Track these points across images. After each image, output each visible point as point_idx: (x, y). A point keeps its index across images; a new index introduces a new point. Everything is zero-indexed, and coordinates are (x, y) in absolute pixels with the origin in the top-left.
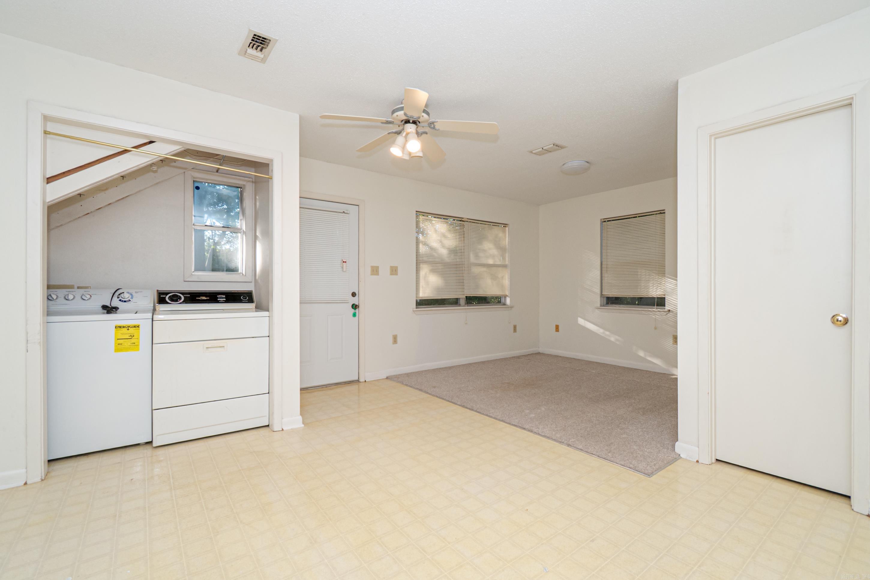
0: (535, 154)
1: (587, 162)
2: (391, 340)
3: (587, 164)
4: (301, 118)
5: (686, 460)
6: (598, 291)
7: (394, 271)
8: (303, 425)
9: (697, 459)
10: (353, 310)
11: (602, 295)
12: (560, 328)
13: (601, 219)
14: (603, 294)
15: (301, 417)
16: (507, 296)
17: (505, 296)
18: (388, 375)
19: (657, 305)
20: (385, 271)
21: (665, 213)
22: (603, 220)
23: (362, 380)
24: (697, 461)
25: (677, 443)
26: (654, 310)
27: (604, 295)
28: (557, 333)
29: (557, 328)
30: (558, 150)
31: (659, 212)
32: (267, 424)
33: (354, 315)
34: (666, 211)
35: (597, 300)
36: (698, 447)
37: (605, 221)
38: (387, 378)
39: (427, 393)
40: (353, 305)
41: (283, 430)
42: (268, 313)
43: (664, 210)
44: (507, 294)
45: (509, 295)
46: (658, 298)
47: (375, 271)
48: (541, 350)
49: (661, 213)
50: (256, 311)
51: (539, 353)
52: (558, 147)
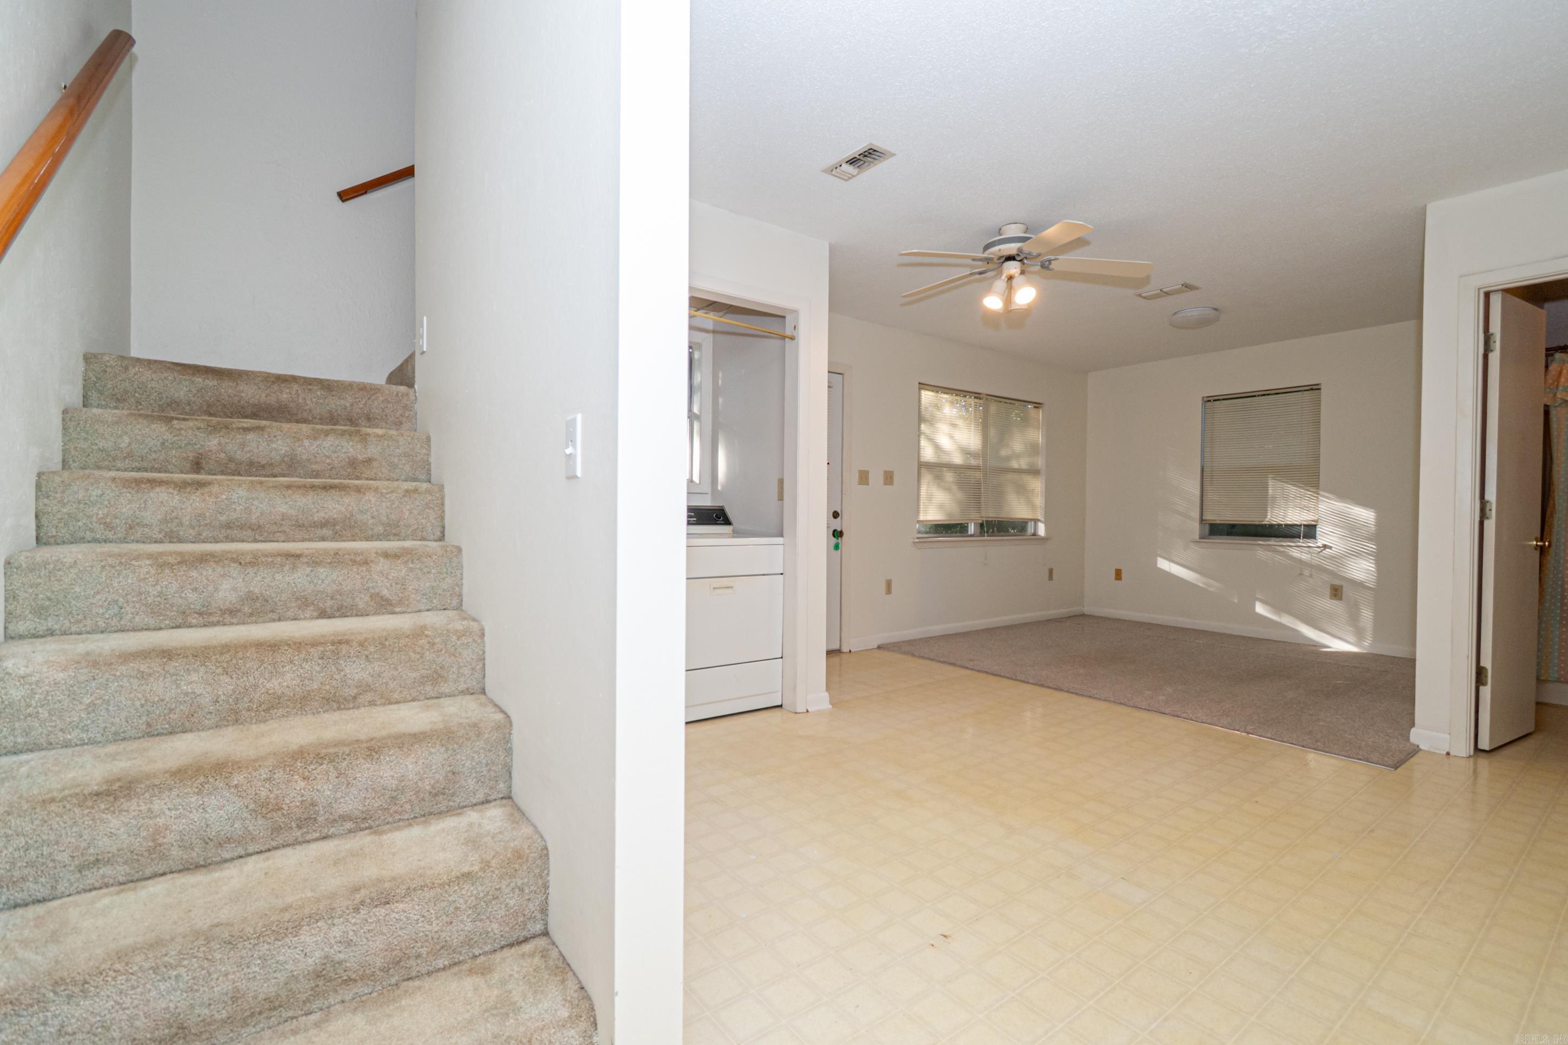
0: (1144, 298)
1: (1216, 309)
2: (883, 587)
3: (1214, 312)
4: (832, 249)
5: (1429, 752)
6: (1196, 514)
7: (889, 478)
8: (831, 706)
9: (1447, 750)
10: (834, 540)
11: (1202, 520)
12: (1124, 575)
13: (1203, 398)
14: (1204, 518)
15: (826, 694)
16: (1039, 520)
17: (1036, 521)
18: (879, 643)
19: (1304, 538)
20: (876, 478)
21: (1320, 389)
22: (1206, 399)
23: (845, 649)
24: (1448, 754)
25: (1413, 730)
26: (1300, 544)
27: (1205, 520)
28: (1119, 581)
29: (1118, 574)
30: (1187, 291)
31: (1309, 388)
32: (780, 704)
33: (837, 547)
34: (1322, 387)
35: (1195, 528)
36: (1450, 734)
37: (1210, 401)
38: (879, 647)
39: (967, 668)
40: (835, 531)
41: (807, 711)
42: (781, 539)
43: (1318, 385)
44: (1040, 518)
45: (1043, 519)
46: (1304, 525)
47: (864, 478)
48: (1087, 610)
49: (1312, 389)
50: (733, 537)
51: (1083, 615)
52: (1188, 287)
